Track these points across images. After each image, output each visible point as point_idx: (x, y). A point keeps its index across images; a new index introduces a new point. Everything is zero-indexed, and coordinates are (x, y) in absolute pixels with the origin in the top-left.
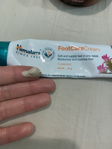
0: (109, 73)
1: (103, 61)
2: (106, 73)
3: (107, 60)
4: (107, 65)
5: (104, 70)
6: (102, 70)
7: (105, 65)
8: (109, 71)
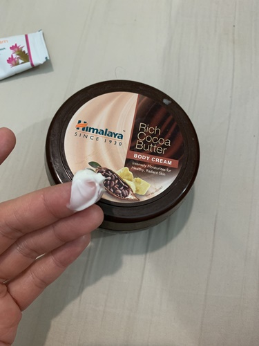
0: (22, 63)
1: (12, 51)
2: (18, 64)
3: (16, 49)
4: (18, 55)
5: (15, 62)
6: (13, 62)
7: (15, 56)
8: (21, 61)
